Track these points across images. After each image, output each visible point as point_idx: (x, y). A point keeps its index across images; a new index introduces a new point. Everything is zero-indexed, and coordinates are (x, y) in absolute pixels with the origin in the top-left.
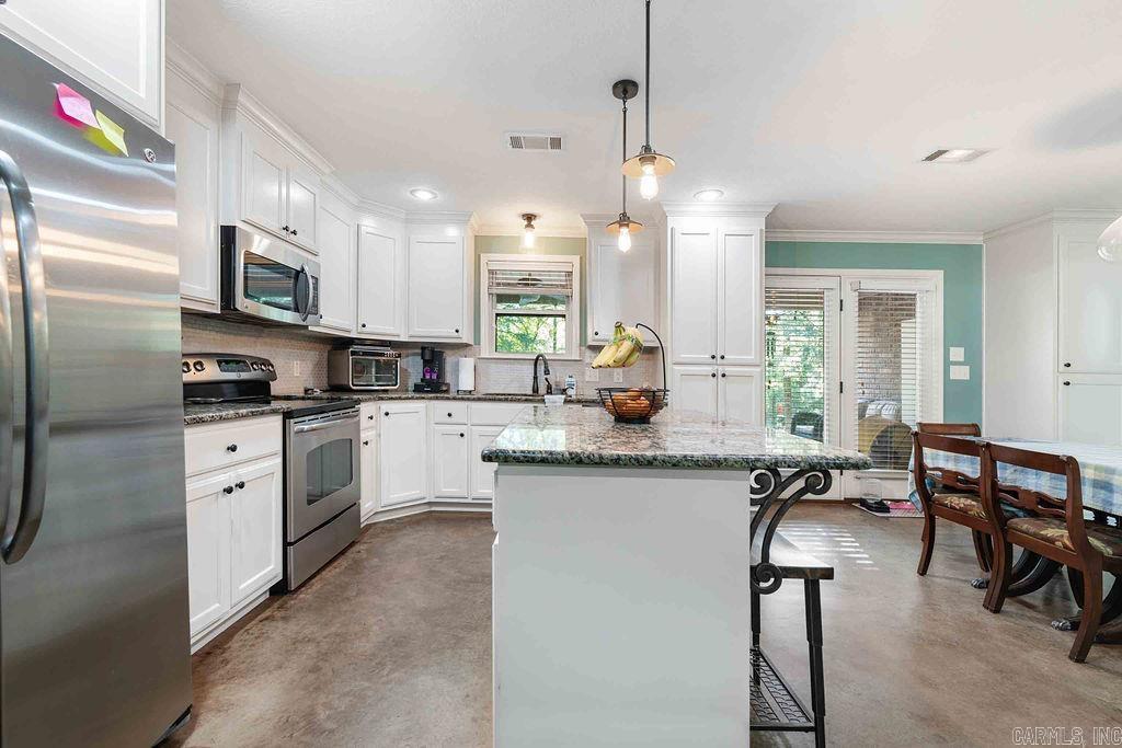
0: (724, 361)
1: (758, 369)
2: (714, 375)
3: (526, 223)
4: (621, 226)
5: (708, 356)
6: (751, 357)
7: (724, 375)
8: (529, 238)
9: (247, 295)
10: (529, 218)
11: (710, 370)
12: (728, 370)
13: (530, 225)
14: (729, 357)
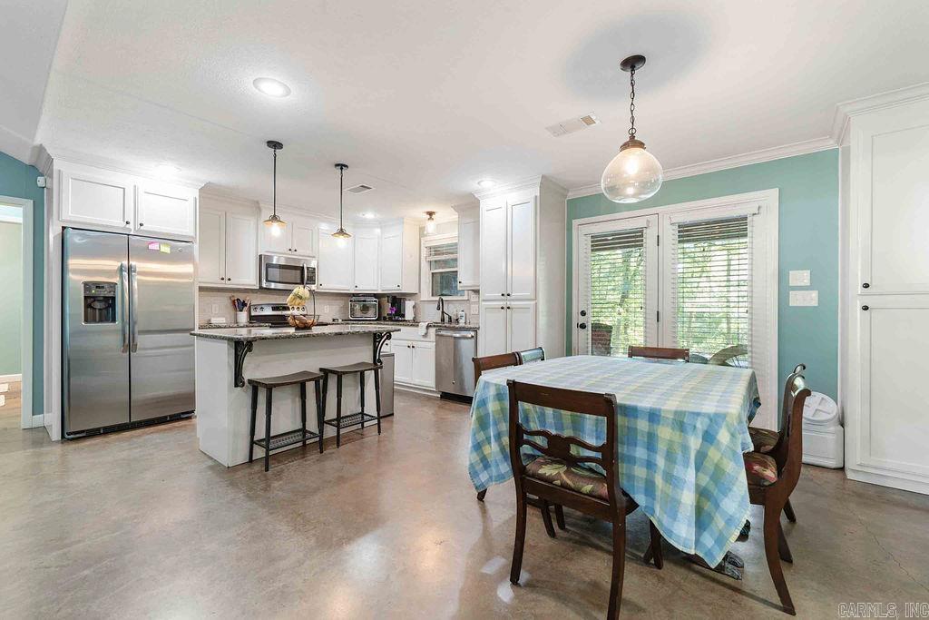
0: (510, 298)
1: (533, 303)
2: (502, 308)
3: (429, 217)
5: (501, 295)
6: (528, 294)
7: (509, 308)
8: (432, 226)
9: (267, 280)
10: (431, 214)
11: (501, 304)
12: (513, 304)
13: (431, 218)
14: (514, 295)
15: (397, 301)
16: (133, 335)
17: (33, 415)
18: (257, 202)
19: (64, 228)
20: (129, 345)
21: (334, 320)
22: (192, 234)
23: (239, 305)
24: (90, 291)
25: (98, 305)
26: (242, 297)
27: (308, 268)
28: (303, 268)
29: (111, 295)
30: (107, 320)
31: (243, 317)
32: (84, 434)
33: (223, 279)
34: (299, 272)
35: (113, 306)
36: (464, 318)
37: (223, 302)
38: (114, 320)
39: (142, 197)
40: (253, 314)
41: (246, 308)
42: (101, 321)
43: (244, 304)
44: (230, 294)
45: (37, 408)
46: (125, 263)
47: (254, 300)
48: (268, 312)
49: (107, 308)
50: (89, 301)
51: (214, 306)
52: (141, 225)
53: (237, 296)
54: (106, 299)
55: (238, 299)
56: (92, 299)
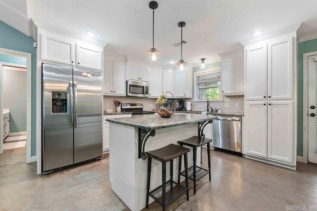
0: (271, 98)
1: (292, 101)
2: (265, 105)
3: (202, 61)
4: (181, 63)
5: (263, 97)
6: (287, 96)
7: (270, 104)
8: (203, 66)
9: (130, 92)
10: (203, 60)
11: (263, 102)
12: (273, 102)
13: (203, 62)
14: (273, 97)
15: (182, 102)
16: (75, 117)
17: (31, 156)
18: (126, 57)
19: (42, 64)
20: (74, 124)
21: (153, 110)
22: (101, 69)
23: (117, 104)
24: (55, 96)
25: (59, 104)
26: (119, 100)
27: (146, 87)
28: (143, 87)
29: (65, 98)
30: (63, 112)
31: (119, 109)
32: (52, 171)
33: (112, 92)
34: (142, 89)
35: (66, 104)
36: (220, 110)
37: (111, 102)
38: (66, 111)
39: (79, 50)
40: (123, 108)
41: (120, 105)
42: (60, 112)
43: (120, 103)
44: (113, 99)
45: (33, 153)
46: (71, 82)
47: (124, 101)
48: (129, 107)
49: (63, 105)
50: (55, 101)
51: (107, 104)
52: (79, 63)
53: (117, 100)
54: (63, 100)
55: (117, 101)
56: (56, 101)
